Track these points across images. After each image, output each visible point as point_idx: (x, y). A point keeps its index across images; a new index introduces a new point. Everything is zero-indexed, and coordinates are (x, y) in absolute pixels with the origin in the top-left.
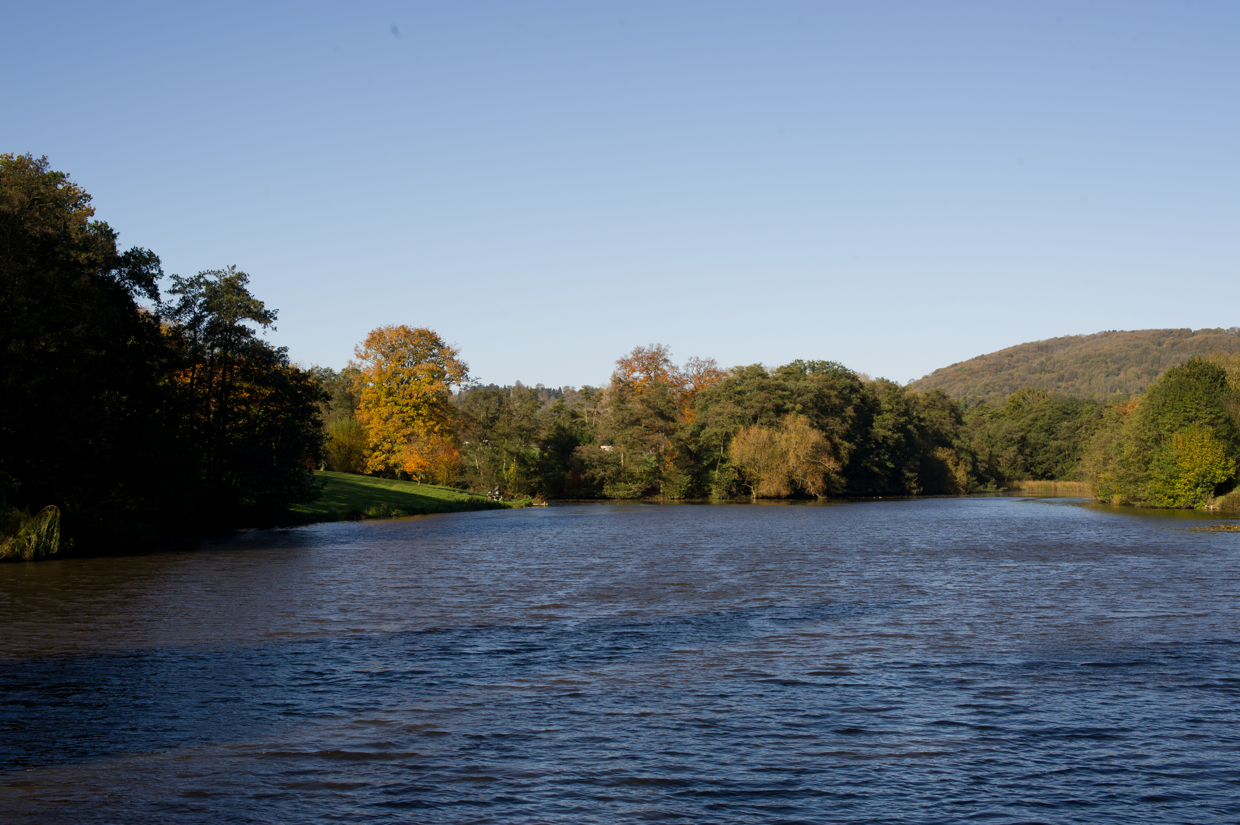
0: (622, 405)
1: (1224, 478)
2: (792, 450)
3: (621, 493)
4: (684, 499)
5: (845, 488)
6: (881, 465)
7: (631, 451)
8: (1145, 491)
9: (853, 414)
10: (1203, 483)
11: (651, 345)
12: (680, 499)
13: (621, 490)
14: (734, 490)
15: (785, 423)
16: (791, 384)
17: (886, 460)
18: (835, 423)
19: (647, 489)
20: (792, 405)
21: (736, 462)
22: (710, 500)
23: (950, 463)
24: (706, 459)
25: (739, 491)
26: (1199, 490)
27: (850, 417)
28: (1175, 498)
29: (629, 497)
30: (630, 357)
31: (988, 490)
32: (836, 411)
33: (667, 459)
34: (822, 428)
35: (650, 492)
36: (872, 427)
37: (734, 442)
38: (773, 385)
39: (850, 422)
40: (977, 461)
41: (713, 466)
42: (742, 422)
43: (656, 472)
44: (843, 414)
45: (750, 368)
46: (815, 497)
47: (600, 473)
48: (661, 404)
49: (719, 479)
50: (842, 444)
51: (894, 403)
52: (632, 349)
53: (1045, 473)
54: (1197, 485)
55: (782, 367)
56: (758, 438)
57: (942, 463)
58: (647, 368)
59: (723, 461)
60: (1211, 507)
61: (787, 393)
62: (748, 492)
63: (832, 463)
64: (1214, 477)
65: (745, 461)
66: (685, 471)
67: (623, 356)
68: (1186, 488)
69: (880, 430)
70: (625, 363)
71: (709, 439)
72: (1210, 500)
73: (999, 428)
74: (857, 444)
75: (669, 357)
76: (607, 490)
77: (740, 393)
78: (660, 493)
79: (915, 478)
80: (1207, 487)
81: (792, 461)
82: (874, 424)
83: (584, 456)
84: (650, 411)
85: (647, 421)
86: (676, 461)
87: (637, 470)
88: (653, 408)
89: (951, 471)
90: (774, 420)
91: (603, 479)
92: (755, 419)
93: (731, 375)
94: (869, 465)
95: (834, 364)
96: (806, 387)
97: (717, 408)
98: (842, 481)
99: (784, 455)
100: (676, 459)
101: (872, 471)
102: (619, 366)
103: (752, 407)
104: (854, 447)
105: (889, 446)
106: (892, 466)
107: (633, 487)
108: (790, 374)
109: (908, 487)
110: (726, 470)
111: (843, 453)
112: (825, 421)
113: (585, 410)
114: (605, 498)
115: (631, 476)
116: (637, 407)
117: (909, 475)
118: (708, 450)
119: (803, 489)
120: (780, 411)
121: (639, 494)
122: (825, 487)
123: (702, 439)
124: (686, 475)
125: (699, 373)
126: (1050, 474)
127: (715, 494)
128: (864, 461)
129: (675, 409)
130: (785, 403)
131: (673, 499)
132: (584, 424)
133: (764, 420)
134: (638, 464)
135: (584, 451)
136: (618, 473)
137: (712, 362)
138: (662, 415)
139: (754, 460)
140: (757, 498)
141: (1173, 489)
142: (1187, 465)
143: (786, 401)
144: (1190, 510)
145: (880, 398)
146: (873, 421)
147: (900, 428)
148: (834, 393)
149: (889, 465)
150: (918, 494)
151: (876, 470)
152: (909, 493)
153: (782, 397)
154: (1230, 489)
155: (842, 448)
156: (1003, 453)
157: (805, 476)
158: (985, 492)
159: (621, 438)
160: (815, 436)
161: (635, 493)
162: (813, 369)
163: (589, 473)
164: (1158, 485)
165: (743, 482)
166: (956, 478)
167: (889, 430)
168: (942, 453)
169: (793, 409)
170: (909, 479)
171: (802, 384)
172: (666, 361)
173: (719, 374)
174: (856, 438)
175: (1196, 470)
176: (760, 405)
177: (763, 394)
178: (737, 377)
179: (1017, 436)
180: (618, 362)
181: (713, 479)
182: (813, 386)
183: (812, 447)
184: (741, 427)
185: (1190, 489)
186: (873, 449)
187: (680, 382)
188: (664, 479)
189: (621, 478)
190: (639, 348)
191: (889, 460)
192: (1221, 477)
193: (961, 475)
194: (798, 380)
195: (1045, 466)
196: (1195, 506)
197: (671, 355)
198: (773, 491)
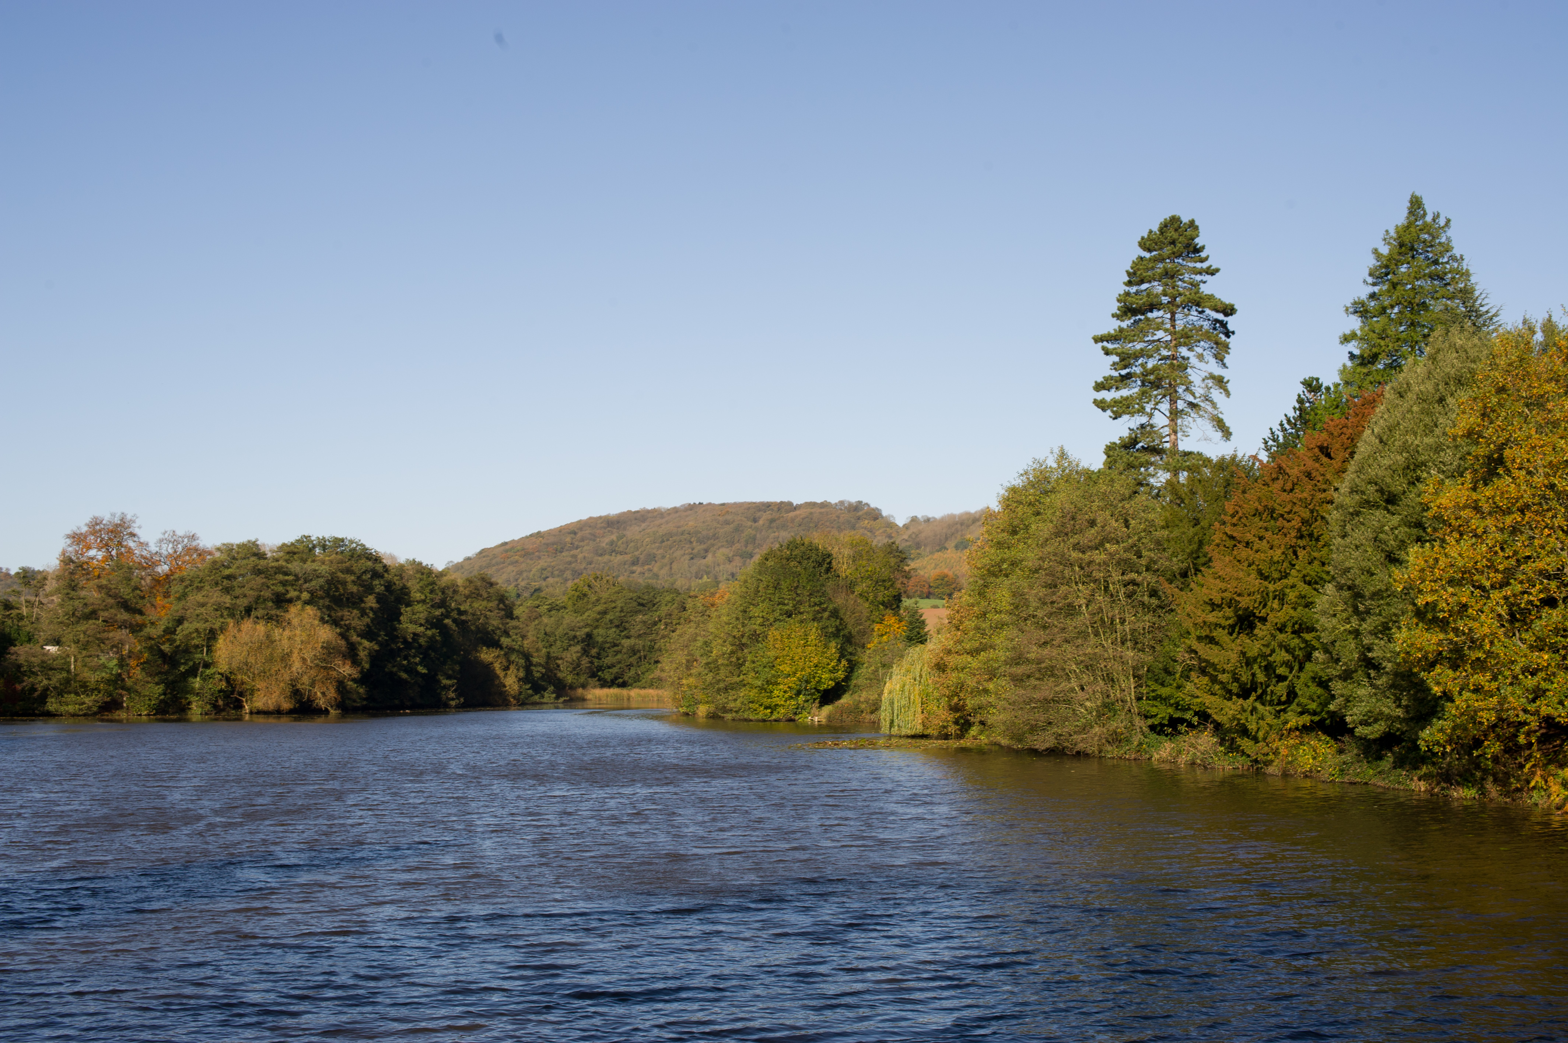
0: (73, 593)
1: (832, 684)
2: (296, 651)
3: (71, 708)
4: (154, 715)
5: (365, 699)
6: (411, 670)
7: (84, 653)
8: (737, 700)
9: (375, 605)
10: (806, 689)
11: (113, 515)
12: (149, 715)
13: (71, 704)
14: (221, 703)
15: (287, 616)
16: (295, 566)
17: (417, 664)
18: (352, 617)
19: (106, 703)
20: (296, 593)
21: (223, 667)
22: (189, 716)
23: (497, 666)
24: (183, 664)
25: (227, 705)
26: (802, 698)
27: (371, 609)
28: (773, 708)
29: (81, 713)
30: (84, 529)
31: (545, 700)
32: (354, 601)
33: (133, 663)
34: (335, 623)
35: (111, 706)
36: (399, 622)
37: (221, 641)
38: (272, 567)
39: (371, 615)
40: (531, 664)
41: (193, 672)
42: (232, 615)
43: (117, 681)
44: (363, 605)
45: (242, 546)
46: (326, 712)
47: (42, 682)
48: (125, 591)
49: (201, 689)
50: (360, 644)
51: (427, 590)
52: (87, 520)
53: (616, 678)
54: (799, 693)
55: (284, 545)
56: (252, 636)
57: (487, 668)
58: (107, 545)
59: (207, 666)
60: (816, 719)
61: (290, 578)
62: (239, 706)
63: (347, 667)
64: (819, 682)
65: (235, 665)
66: (157, 679)
67: (75, 529)
68: (786, 696)
69: (410, 625)
70: (77, 538)
71: (188, 636)
72: (814, 710)
73: (559, 623)
74: (379, 643)
75: (136, 531)
76: (52, 705)
77: (229, 577)
78: (122, 707)
79: (453, 686)
80: (812, 694)
81: (297, 666)
82: (402, 618)
83: (22, 660)
84: (111, 601)
85: (106, 614)
86: (145, 665)
87: (92, 678)
88: (115, 596)
89: (498, 677)
90: (273, 612)
91: (46, 689)
92: (248, 611)
93: (218, 554)
94: (395, 669)
95: (351, 542)
96: (315, 570)
97: (199, 597)
98: (361, 690)
99: (285, 658)
100: (145, 663)
101: (400, 677)
102: (69, 541)
103: (245, 596)
104: (376, 647)
105: (420, 646)
106: (425, 671)
107: (87, 700)
108: (295, 553)
109: (444, 698)
110: (210, 677)
111: (362, 654)
112: (340, 614)
113: (23, 599)
114: (50, 715)
115: (84, 685)
116: (92, 595)
117: (446, 682)
118: (187, 651)
119: (310, 701)
120: (281, 601)
121: (95, 709)
122: (339, 699)
123: (179, 637)
124: (157, 684)
125: (175, 552)
126: (621, 680)
127: (196, 709)
128: (390, 665)
129: (143, 598)
130: (287, 591)
131: (140, 715)
132: (21, 618)
133: (260, 612)
134: (94, 670)
135: (21, 653)
136: (68, 681)
137: (193, 537)
138: (125, 605)
139: (246, 664)
140: (251, 713)
141: (770, 697)
142: (786, 668)
143: (289, 588)
144: (791, 723)
145: (409, 584)
146: (401, 614)
147: (435, 623)
148: (350, 578)
149: (422, 669)
150: (457, 707)
151: (404, 676)
152: (446, 706)
153: (284, 583)
154: (839, 697)
155: (361, 648)
156: (564, 655)
157: (313, 684)
158: (542, 703)
159: (71, 636)
160: (326, 634)
161: (89, 708)
162: (324, 548)
163: (28, 681)
164: (753, 693)
165: (232, 692)
166: (505, 686)
167: (421, 625)
168: (487, 655)
169: (298, 598)
170: (446, 688)
171: (309, 566)
172: (133, 535)
173: (202, 553)
174: (379, 636)
175: (798, 674)
176: (256, 593)
177: (260, 580)
178: (225, 557)
179: (581, 633)
180: (68, 536)
181: (193, 688)
182: (324, 569)
183: (322, 647)
184: (231, 622)
185: (791, 698)
186: (400, 649)
187: (150, 563)
188: (128, 690)
189: (70, 689)
190: (96, 518)
191: (421, 663)
192: (827, 682)
193: (511, 682)
194: (304, 561)
195: (615, 670)
196: (797, 718)
197: (140, 527)
198: (271, 704)
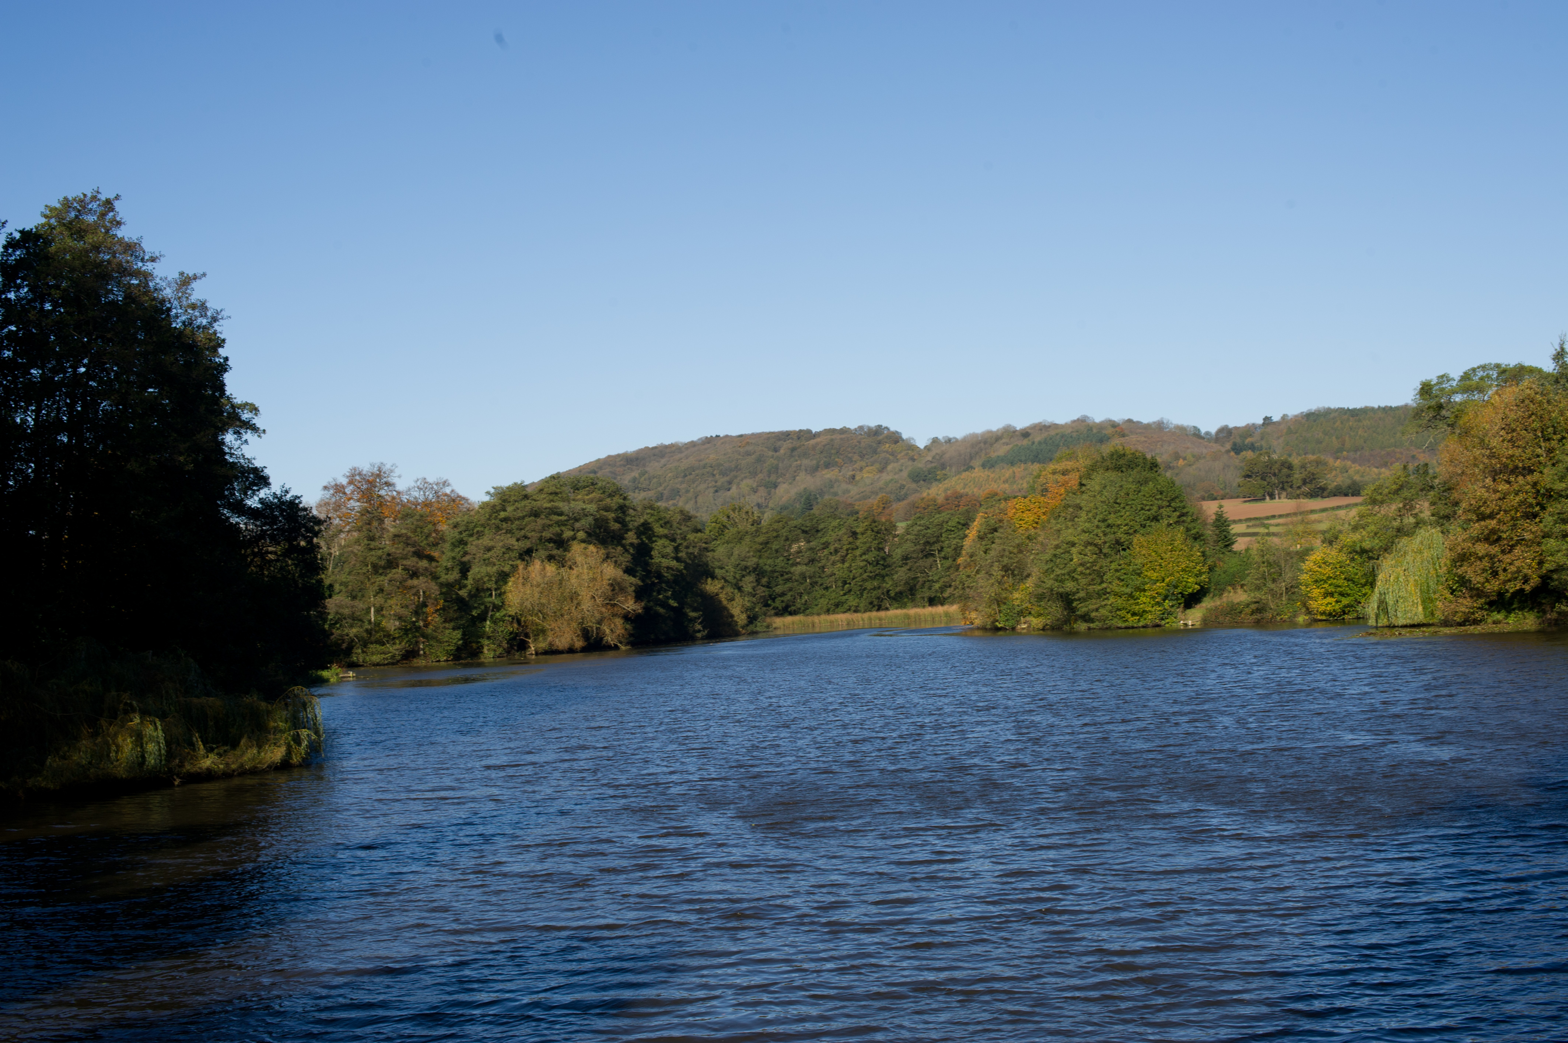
1: (1197, 587)
2: (584, 590)
3: (376, 658)
4: (452, 660)
6: (664, 605)
8: (1101, 608)
9: (634, 541)
10: (1173, 594)
12: (448, 660)
13: (376, 655)
14: (506, 645)
15: (569, 555)
16: (562, 506)
17: (668, 598)
19: (407, 651)
20: (572, 533)
21: (514, 609)
22: (483, 660)
23: (722, 597)
24: (475, 608)
25: (512, 647)
26: (1167, 603)
27: (632, 544)
28: (1141, 614)
29: (386, 662)
30: (344, 481)
32: (617, 539)
33: (429, 610)
35: (410, 654)
36: (651, 557)
37: (511, 584)
38: (546, 508)
39: (631, 551)
41: (484, 616)
42: (519, 558)
43: (409, 630)
44: (624, 541)
45: (511, 489)
46: (617, 648)
47: (348, 633)
49: (492, 632)
51: (661, 526)
54: (1166, 598)
56: (542, 577)
57: (716, 599)
59: (497, 608)
60: (1190, 623)
61: (563, 518)
62: (524, 648)
63: (631, 603)
64: (1185, 586)
65: (526, 607)
66: (452, 624)
67: (329, 481)
68: (1153, 602)
69: (663, 560)
70: (335, 490)
71: (478, 581)
72: (1180, 615)
75: (393, 479)
76: (358, 655)
77: (507, 520)
78: (419, 655)
79: (699, 618)
80: (1177, 599)
81: (587, 605)
82: (653, 553)
85: (407, 563)
86: (441, 611)
87: (392, 627)
88: (412, 545)
89: (726, 608)
90: (555, 552)
91: (352, 640)
92: (532, 552)
94: (651, 604)
96: (583, 509)
97: (486, 541)
99: (575, 597)
100: (441, 609)
101: (658, 613)
102: (329, 492)
103: (526, 537)
104: (640, 583)
105: (669, 580)
106: (676, 605)
107: (390, 649)
108: (556, 494)
109: (691, 630)
110: (501, 620)
112: (613, 551)
114: (357, 665)
115: (388, 635)
117: (693, 614)
118: (477, 595)
119: (600, 638)
120: (560, 541)
121: (397, 658)
122: (628, 634)
123: (470, 582)
124: (454, 629)
125: (426, 499)
126: (793, 608)
127: (488, 653)
130: (562, 531)
131: (439, 661)
133: (543, 553)
136: (370, 632)
137: (445, 483)
139: (537, 605)
140: (537, 654)
141: (1137, 604)
142: (1154, 575)
143: (563, 528)
144: (1157, 629)
145: (649, 519)
146: (652, 549)
148: (611, 515)
149: (673, 603)
150: (703, 638)
151: (661, 610)
152: (693, 638)
153: (559, 524)
154: (1202, 600)
157: (601, 622)
159: (373, 587)
160: (609, 571)
161: (393, 657)
163: (337, 633)
164: (1120, 602)
165: (520, 634)
166: (732, 616)
167: (670, 559)
168: (711, 587)
169: (574, 538)
170: (693, 620)
172: (388, 484)
174: (639, 571)
175: (1167, 580)
176: (538, 535)
178: (495, 500)
180: (326, 488)
181: (484, 632)
183: (608, 584)
184: (519, 563)
185: (1158, 603)
186: (657, 584)
188: (424, 636)
189: (373, 639)
190: (355, 469)
191: (672, 597)
192: (1192, 585)
193: (739, 612)
194: (563, 500)
196: (1163, 622)
197: (400, 477)
198: (561, 643)
